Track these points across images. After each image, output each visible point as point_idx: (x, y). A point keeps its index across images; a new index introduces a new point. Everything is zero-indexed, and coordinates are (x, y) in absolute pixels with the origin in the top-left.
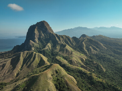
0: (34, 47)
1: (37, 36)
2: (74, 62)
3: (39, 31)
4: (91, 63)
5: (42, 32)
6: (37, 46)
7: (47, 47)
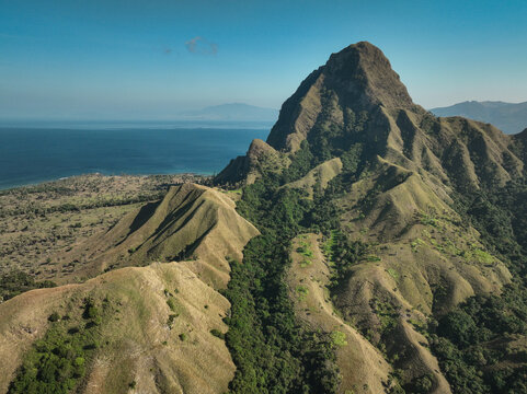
0: (260, 172)
1: (305, 122)
2: (358, 290)
3: (326, 96)
4: (487, 333)
5: (335, 103)
6: (277, 168)
7: (310, 179)
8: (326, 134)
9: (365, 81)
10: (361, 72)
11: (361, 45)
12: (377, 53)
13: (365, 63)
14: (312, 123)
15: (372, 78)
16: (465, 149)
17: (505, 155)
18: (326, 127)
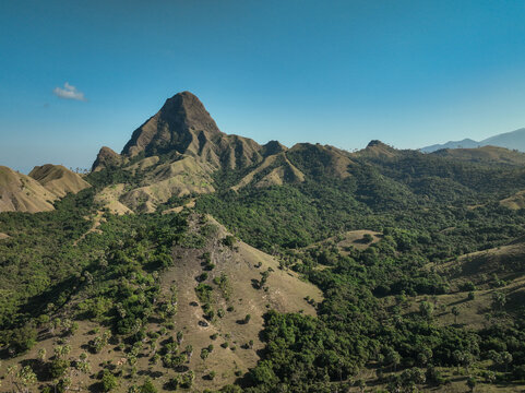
0: (105, 165)
3: (161, 124)
5: (166, 128)
6: (117, 163)
7: (136, 166)
8: (157, 147)
9: (185, 115)
10: (183, 109)
11: (184, 93)
12: (194, 99)
13: (186, 104)
14: (149, 141)
15: (189, 113)
16: (233, 151)
17: (254, 154)
18: (158, 143)
